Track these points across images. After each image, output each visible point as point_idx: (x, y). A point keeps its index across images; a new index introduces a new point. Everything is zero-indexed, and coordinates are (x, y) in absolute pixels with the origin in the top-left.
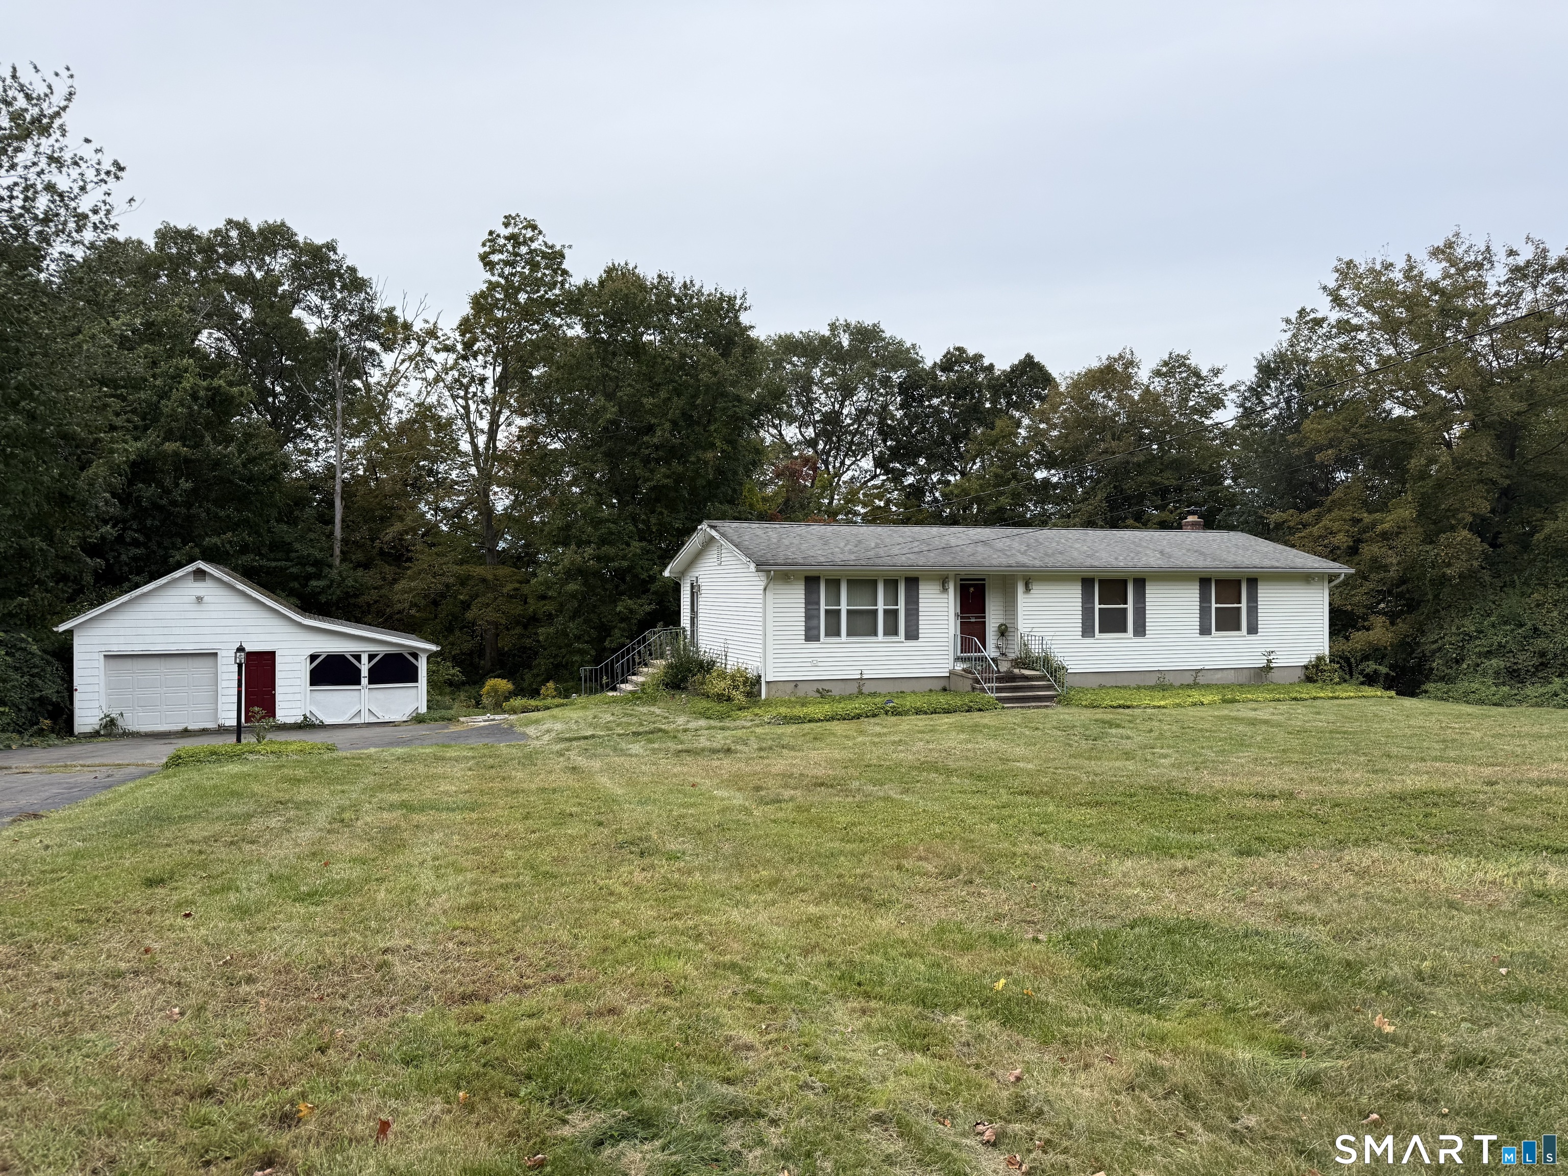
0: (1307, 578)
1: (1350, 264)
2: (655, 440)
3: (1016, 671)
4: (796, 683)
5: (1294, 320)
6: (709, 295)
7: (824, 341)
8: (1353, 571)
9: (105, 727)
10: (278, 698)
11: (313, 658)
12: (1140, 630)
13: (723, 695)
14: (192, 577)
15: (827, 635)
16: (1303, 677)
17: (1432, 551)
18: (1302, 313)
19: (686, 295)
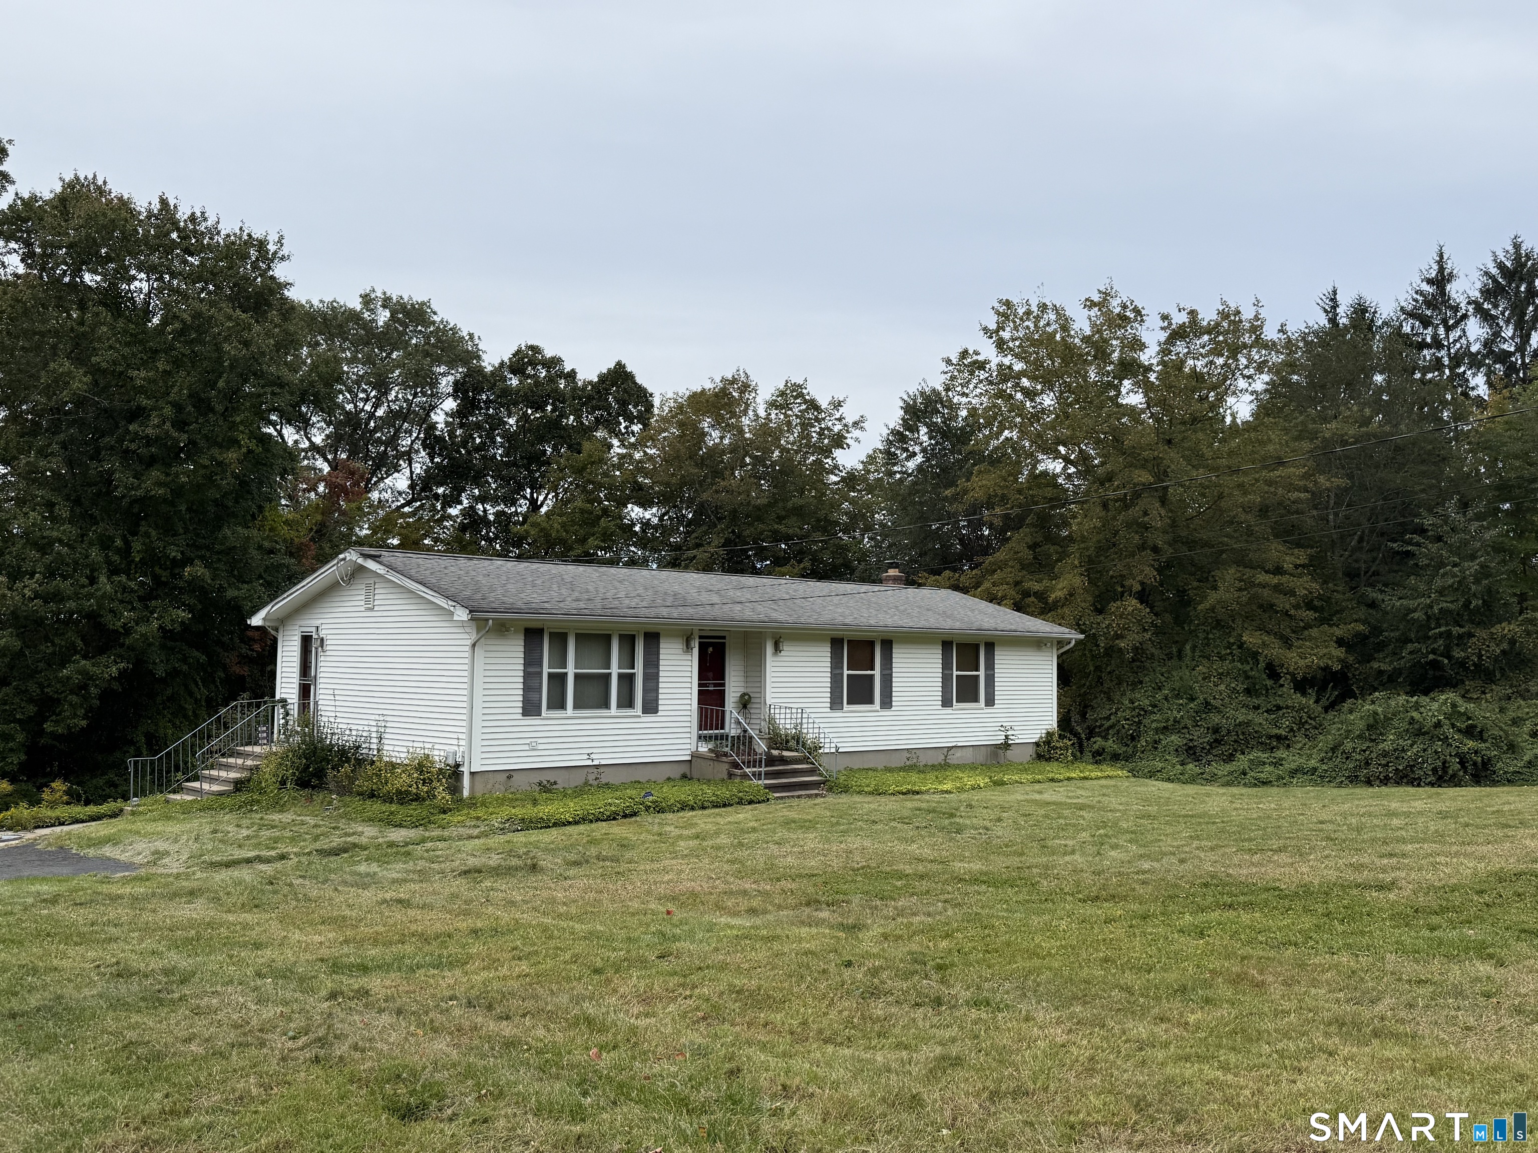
0: (1037, 643)
1: (1008, 304)
2: (149, 431)
3: (775, 752)
4: (509, 774)
5: (954, 361)
6: (228, 236)
7: (353, 316)
8: (1082, 636)
12: (887, 702)
13: (408, 793)
15: (549, 707)
16: (1034, 756)
17: (1104, 621)
18: (964, 354)
19: (195, 231)
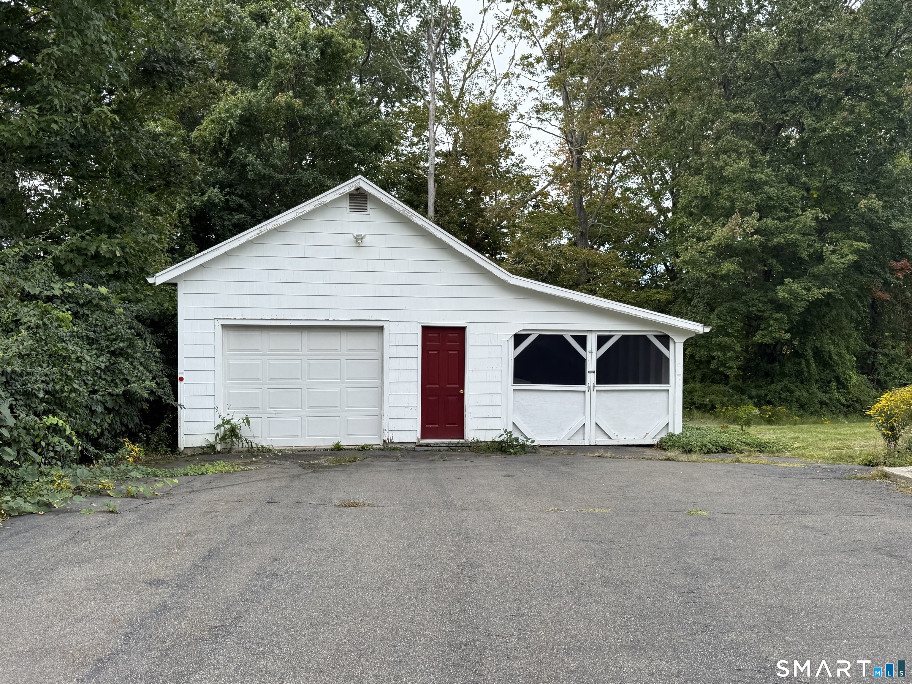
9: (223, 439)
10: (469, 401)
11: (519, 338)
14: (346, 204)
